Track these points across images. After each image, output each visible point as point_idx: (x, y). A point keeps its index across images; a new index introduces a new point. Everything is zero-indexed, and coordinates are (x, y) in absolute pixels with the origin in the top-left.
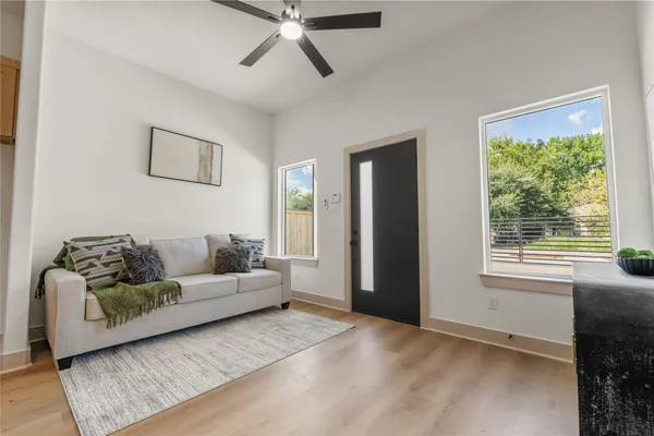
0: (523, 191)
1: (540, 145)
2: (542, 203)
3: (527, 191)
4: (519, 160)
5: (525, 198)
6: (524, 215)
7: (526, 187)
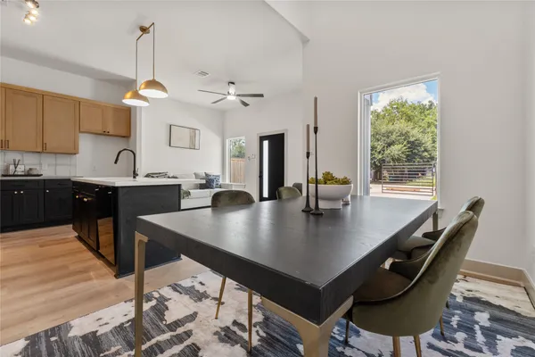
0: (409, 142)
1: (431, 105)
2: (423, 152)
3: (412, 143)
4: (409, 119)
5: (409, 148)
6: (408, 161)
7: (412, 139)
